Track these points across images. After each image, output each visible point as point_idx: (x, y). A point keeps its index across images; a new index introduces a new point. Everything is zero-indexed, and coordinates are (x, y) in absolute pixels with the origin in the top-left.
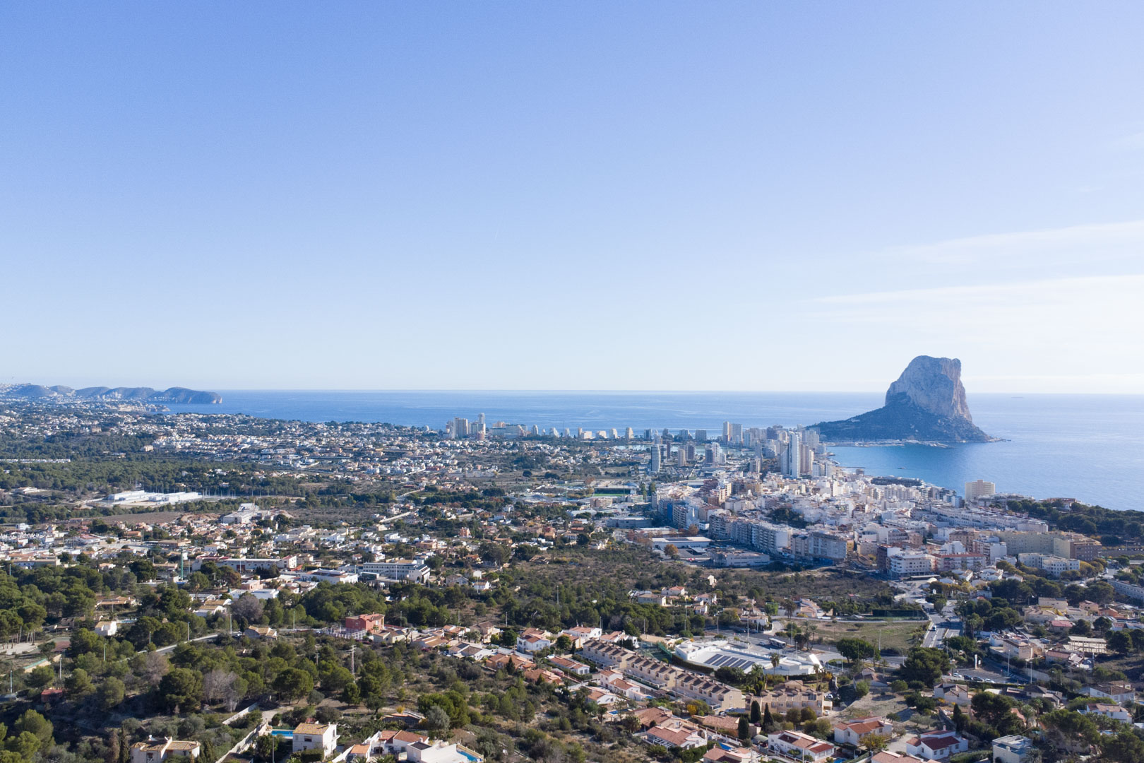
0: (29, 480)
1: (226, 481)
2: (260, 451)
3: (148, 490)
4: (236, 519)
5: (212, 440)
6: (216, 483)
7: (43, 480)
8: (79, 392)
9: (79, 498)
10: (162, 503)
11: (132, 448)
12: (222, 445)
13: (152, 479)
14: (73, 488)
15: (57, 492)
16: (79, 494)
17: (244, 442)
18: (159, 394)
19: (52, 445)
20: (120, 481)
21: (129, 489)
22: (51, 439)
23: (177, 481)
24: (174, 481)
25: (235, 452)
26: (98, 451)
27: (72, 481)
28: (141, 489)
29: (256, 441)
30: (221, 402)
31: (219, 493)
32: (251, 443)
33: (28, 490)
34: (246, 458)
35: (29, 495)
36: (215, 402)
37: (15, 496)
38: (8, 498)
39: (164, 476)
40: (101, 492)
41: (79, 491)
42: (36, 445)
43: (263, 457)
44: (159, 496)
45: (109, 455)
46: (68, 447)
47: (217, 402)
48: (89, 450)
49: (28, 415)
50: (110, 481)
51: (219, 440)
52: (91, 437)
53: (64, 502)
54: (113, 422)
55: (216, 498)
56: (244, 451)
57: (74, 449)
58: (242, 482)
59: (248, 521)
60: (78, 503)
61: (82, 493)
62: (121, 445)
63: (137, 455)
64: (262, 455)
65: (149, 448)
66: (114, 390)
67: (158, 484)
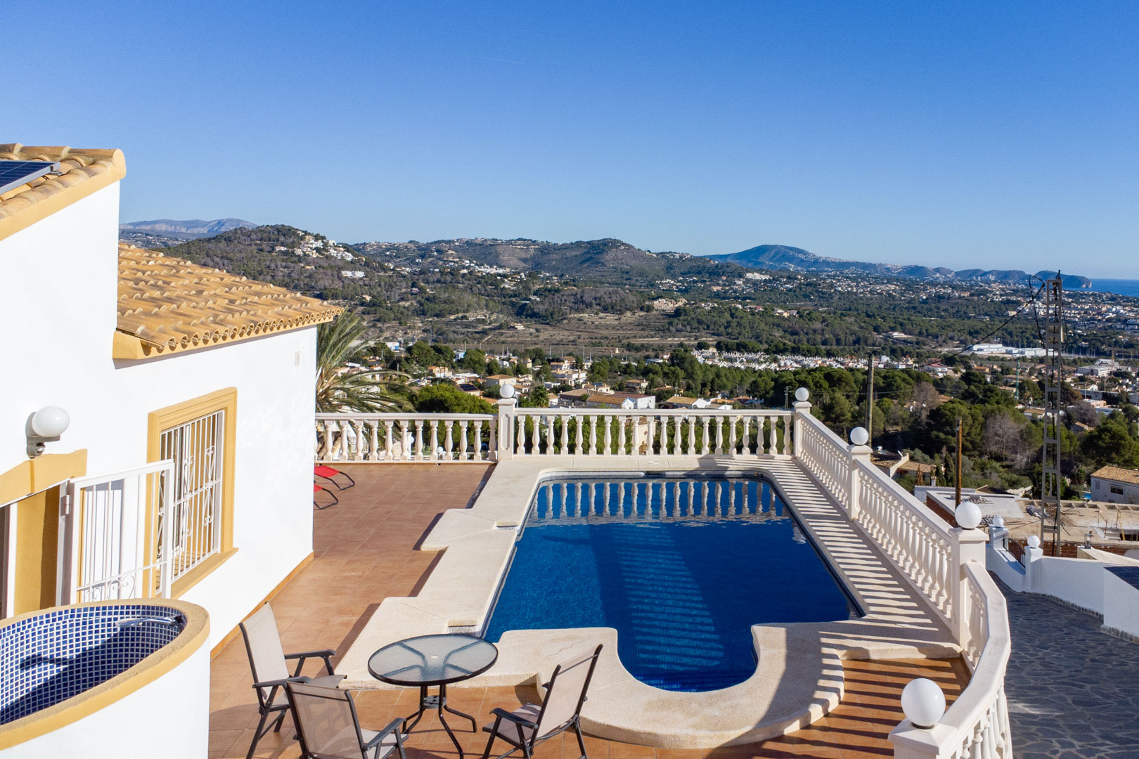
0: (899, 327)
1: (1085, 341)
2: (1126, 320)
3: (1005, 344)
4: (1092, 370)
5: (1076, 309)
6: (1076, 341)
7: (910, 327)
8: (957, 274)
9: (941, 346)
10: (1018, 355)
11: (997, 312)
12: (1085, 313)
13: (1010, 334)
14: (936, 337)
15: (921, 338)
16: (941, 342)
17: (1109, 311)
18: (1030, 277)
19: (925, 306)
20: (980, 333)
21: (988, 342)
22: (925, 302)
23: (1035, 337)
24: (1031, 338)
25: (1099, 320)
26: (965, 313)
27: (936, 330)
28: (999, 343)
29: (1122, 311)
30: (1090, 286)
31: (1077, 352)
32: (1117, 312)
33: (896, 335)
34: (1111, 327)
35: (897, 339)
36: (1084, 286)
37: (885, 339)
38: (879, 340)
39: (1022, 333)
40: (962, 342)
41: (940, 339)
42: (912, 305)
43: (1130, 327)
44: (1015, 350)
45: (974, 317)
46: (938, 308)
47: (1087, 287)
48: (958, 312)
49: (909, 286)
50: (970, 334)
51: (1082, 309)
52: (960, 301)
53: (927, 347)
54: (984, 292)
55: (1074, 356)
56: (1109, 320)
57: (945, 310)
58: (1103, 343)
59: (1105, 375)
60: (939, 349)
61: (944, 342)
62: (986, 309)
63: (1001, 318)
64: (1128, 325)
65: (1012, 313)
66: (990, 272)
67: (1016, 339)
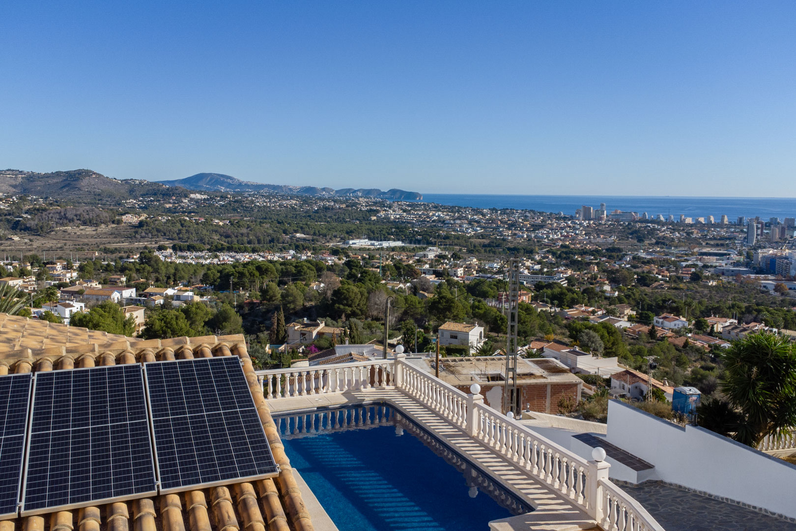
0: (300, 229)
1: (420, 235)
2: (444, 221)
3: (370, 239)
4: (425, 255)
5: (414, 214)
6: (414, 236)
7: (308, 229)
8: (337, 192)
9: (328, 242)
10: (378, 246)
11: (364, 218)
12: (419, 217)
13: (373, 232)
14: (325, 236)
15: (315, 237)
16: (328, 239)
17: (434, 215)
18: (384, 193)
19: (317, 215)
20: (353, 233)
21: (359, 238)
22: (316, 212)
23: (389, 234)
24: (386, 234)
25: (428, 221)
26: (343, 219)
27: (325, 231)
28: (366, 238)
29: (442, 215)
30: (422, 199)
31: (415, 243)
32: (439, 216)
33: (298, 235)
34: (435, 226)
35: (299, 238)
36: (418, 199)
37: (291, 238)
38: (287, 239)
39: (380, 231)
40: (342, 239)
41: (328, 237)
42: (308, 214)
43: (446, 225)
44: (376, 243)
45: (349, 221)
46: (326, 216)
47: (420, 199)
48: (338, 218)
49: (305, 201)
50: (347, 233)
51: (417, 214)
52: (340, 211)
53: (319, 243)
54: (355, 204)
55: (413, 246)
56: (434, 221)
57: (330, 217)
58: (431, 237)
59: (433, 257)
60: (327, 244)
61: (330, 239)
62: (357, 216)
63: (366, 222)
64: (445, 224)
65: (374, 218)
66: (358, 191)
67: (376, 235)
